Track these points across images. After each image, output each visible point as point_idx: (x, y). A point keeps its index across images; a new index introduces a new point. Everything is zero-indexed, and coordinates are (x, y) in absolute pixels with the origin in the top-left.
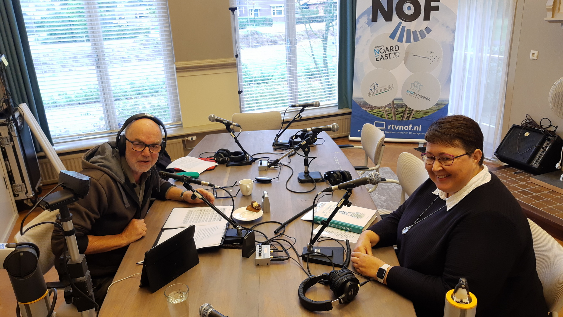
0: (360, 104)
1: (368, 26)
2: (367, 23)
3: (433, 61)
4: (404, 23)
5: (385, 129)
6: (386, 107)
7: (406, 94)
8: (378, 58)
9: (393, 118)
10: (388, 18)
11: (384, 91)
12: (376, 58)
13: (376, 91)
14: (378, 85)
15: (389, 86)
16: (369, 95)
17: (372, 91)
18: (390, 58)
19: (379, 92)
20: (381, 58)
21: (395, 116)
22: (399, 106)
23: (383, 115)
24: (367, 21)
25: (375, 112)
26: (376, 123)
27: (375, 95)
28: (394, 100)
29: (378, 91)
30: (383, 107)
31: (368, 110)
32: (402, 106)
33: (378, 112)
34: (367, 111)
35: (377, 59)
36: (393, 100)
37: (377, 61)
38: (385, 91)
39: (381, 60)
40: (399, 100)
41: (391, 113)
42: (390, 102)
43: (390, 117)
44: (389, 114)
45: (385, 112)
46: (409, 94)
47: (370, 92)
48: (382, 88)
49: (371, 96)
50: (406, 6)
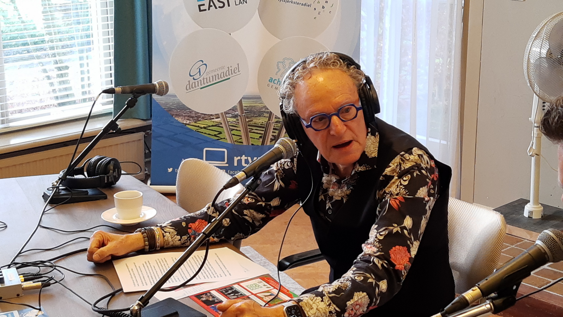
0: (170, 110)
3: (319, 14)
5: (227, 165)
6: (227, 115)
7: (268, 85)
8: (204, 5)
9: (244, 140)
11: (221, 80)
12: (199, 6)
13: (204, 79)
14: (205, 64)
15: (230, 68)
16: (188, 88)
17: (194, 79)
18: (229, 6)
19: (210, 82)
20: (210, 6)
21: (247, 136)
22: (254, 113)
23: (220, 133)
25: (203, 126)
26: (206, 151)
27: (201, 88)
28: (243, 100)
29: (207, 78)
30: (220, 116)
31: (188, 122)
32: (260, 114)
33: (209, 126)
34: (186, 124)
35: (202, 8)
36: (241, 99)
37: (200, 10)
38: (224, 79)
39: (209, 9)
40: (255, 100)
41: (238, 129)
42: (236, 103)
43: (235, 138)
44: (234, 131)
45: (224, 128)
46: (274, 87)
47: (189, 81)
48: (216, 73)
49: (192, 89)
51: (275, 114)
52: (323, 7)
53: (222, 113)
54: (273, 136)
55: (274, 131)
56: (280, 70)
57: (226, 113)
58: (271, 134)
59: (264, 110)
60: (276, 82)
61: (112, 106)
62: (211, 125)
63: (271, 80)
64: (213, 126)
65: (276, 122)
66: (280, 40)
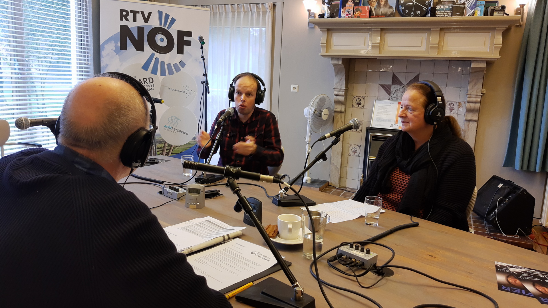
46: (167, 130)
50: (159, 37)
51: (167, 142)
52: (190, 93)
54: (166, 152)
55: (167, 150)
56: (170, 121)
58: (165, 152)
59: (162, 141)
60: (168, 127)
63: (165, 126)
65: (168, 146)
66: (170, 108)
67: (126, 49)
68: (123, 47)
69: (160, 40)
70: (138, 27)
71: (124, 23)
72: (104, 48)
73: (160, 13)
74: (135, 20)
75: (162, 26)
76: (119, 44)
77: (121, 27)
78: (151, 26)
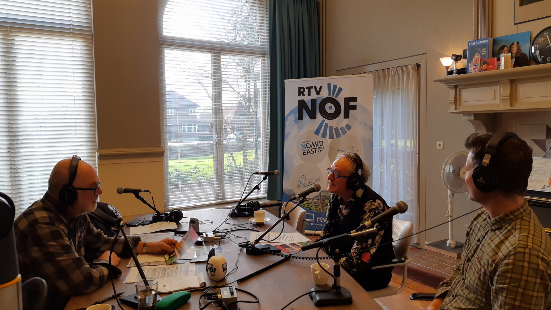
1: (296, 123)
2: (294, 121)
4: (327, 121)
5: (314, 221)
6: (314, 199)
8: (305, 152)
9: (321, 210)
10: (313, 116)
12: (304, 153)
13: (304, 184)
14: (305, 177)
15: (316, 179)
17: (300, 183)
18: (316, 153)
19: (307, 185)
20: (308, 153)
21: (323, 208)
22: (326, 199)
23: (311, 207)
24: (294, 119)
25: (304, 204)
27: (303, 187)
28: (321, 193)
29: (306, 183)
33: (306, 204)
35: (305, 153)
37: (304, 155)
39: (307, 154)
41: (319, 205)
43: (318, 209)
44: (317, 206)
45: (313, 204)
47: (298, 184)
48: (310, 181)
49: (299, 188)
50: (328, 105)
53: (312, 198)
57: (314, 198)
61: (266, 195)
62: (307, 203)
64: (308, 203)
67: (303, 119)
68: (301, 117)
69: (329, 108)
70: (312, 99)
71: (302, 98)
72: (287, 119)
73: (329, 85)
74: (309, 94)
75: (331, 96)
76: (297, 116)
77: (299, 101)
78: (322, 97)
